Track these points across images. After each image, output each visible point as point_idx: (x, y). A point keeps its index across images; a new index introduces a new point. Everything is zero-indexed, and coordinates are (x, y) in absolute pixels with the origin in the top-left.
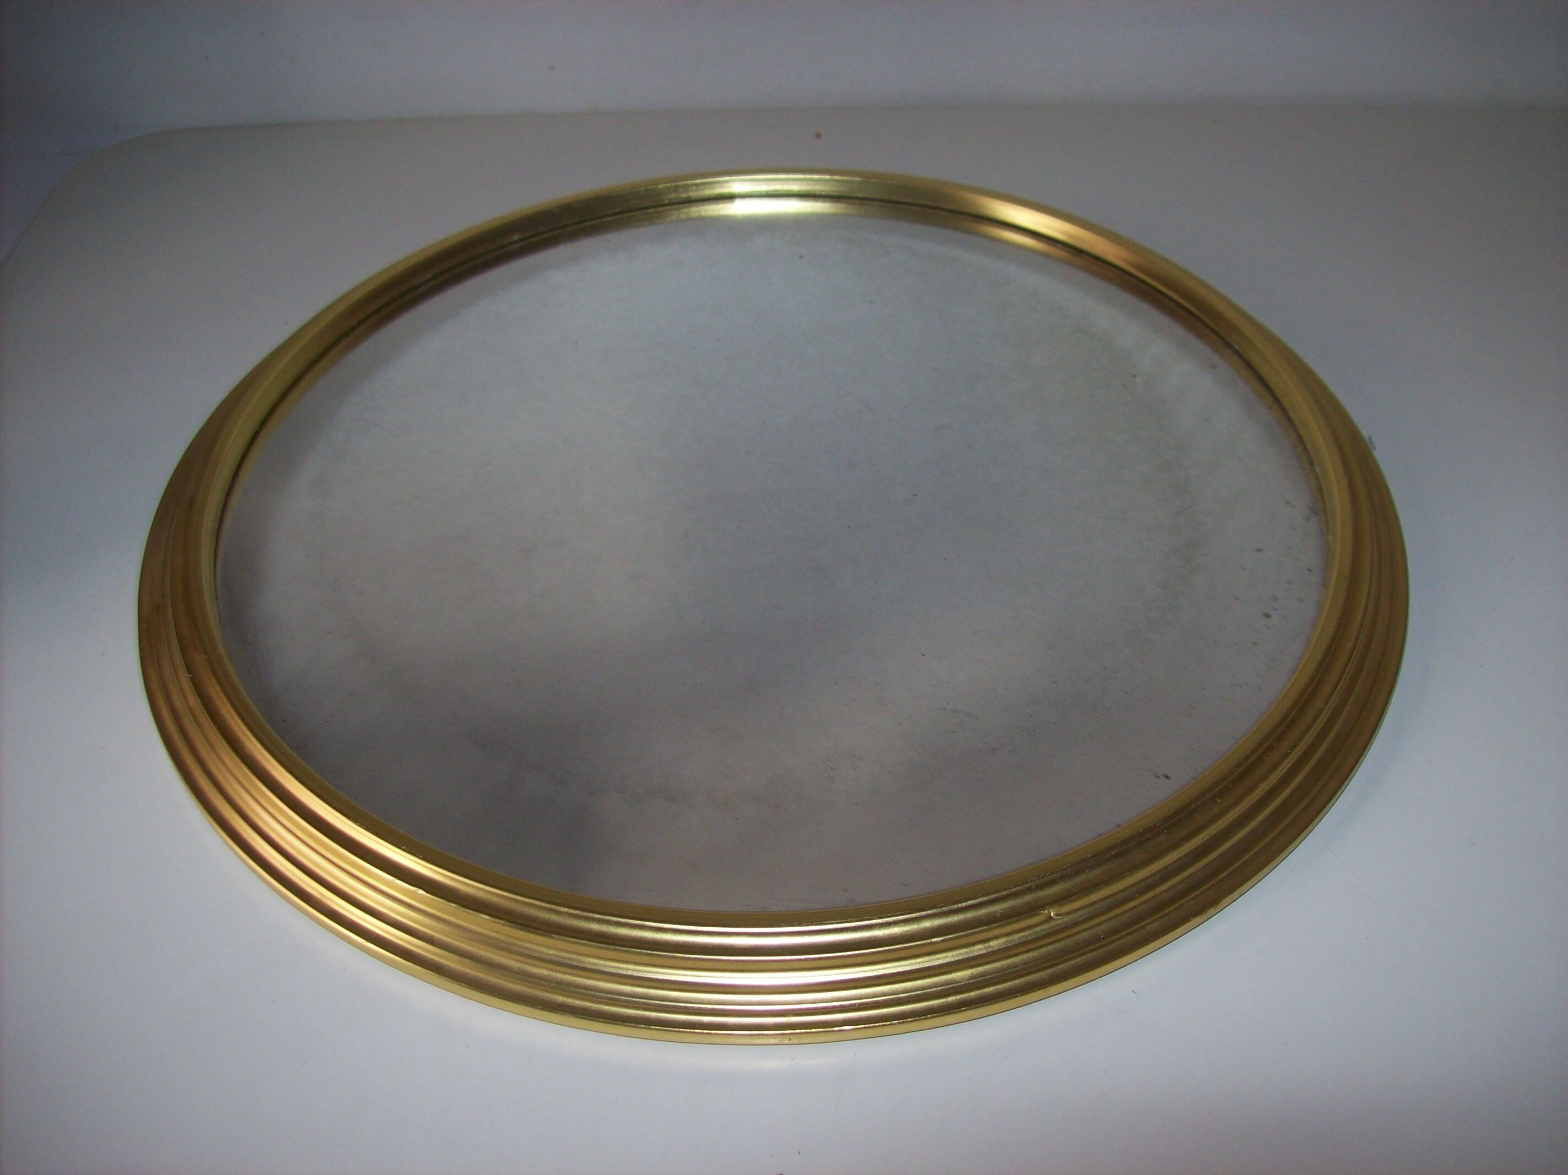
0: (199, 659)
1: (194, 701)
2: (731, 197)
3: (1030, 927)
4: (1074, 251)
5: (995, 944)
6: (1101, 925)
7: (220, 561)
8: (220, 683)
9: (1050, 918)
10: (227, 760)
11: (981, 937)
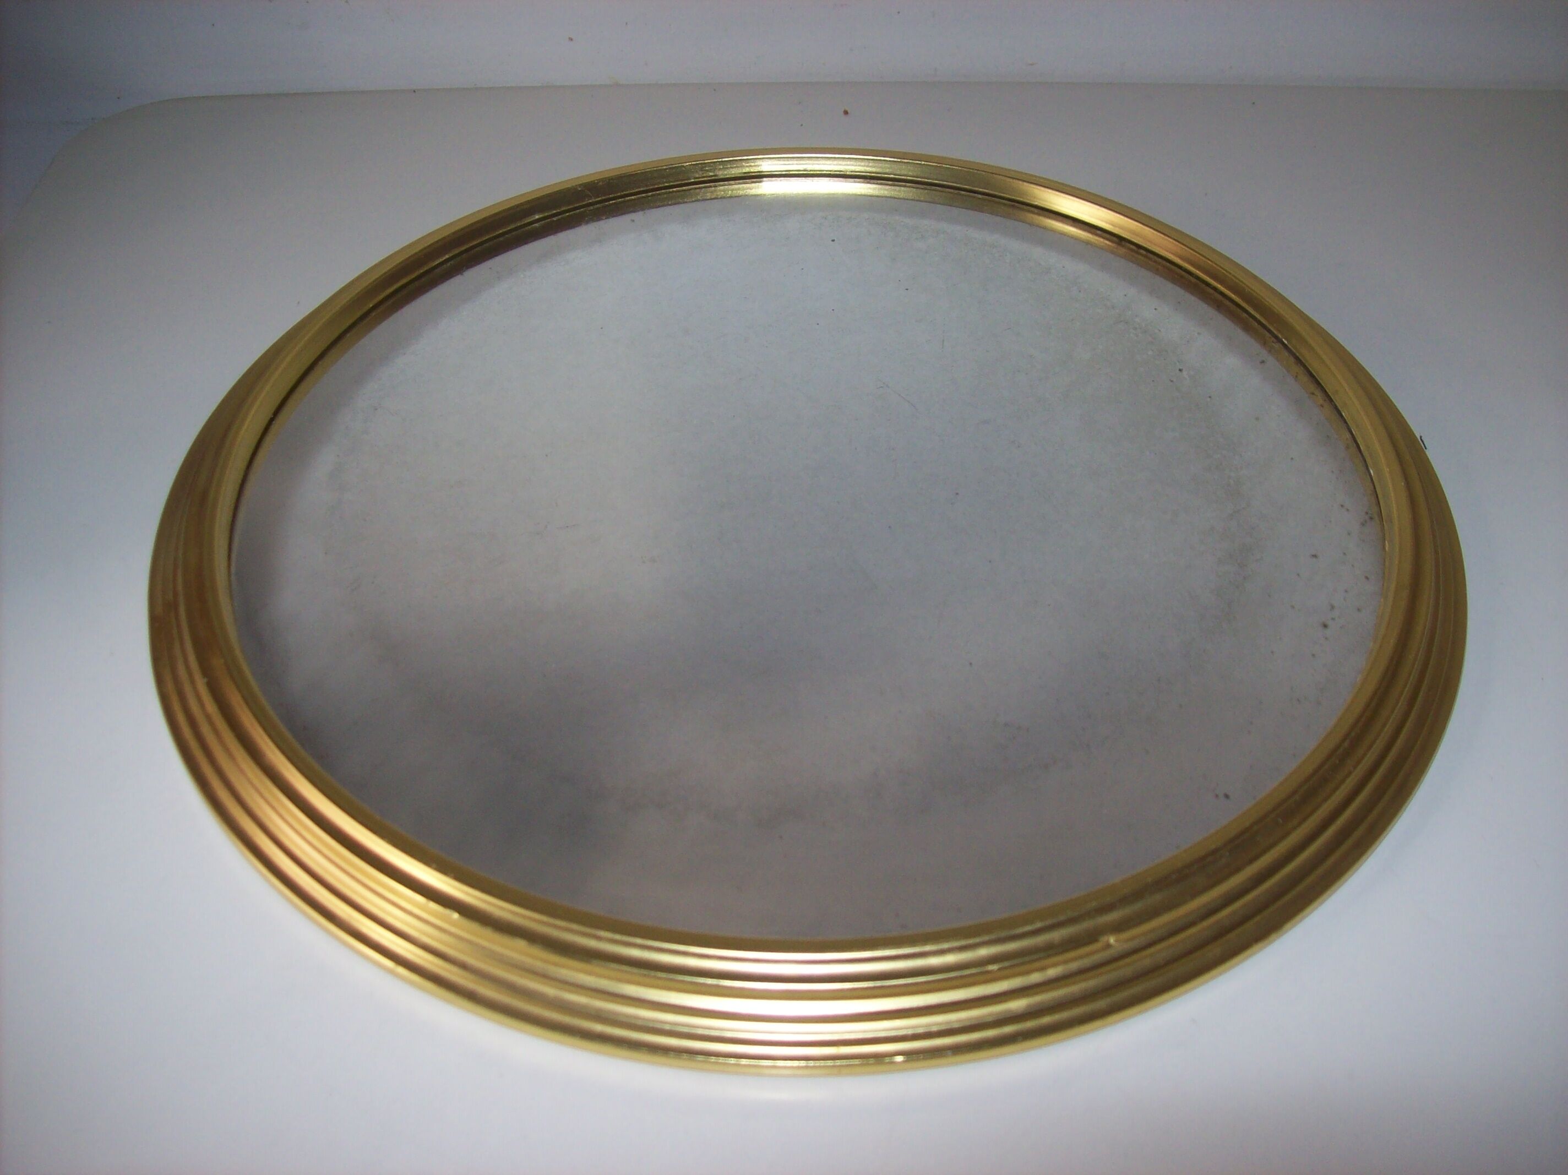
0: (217, 663)
1: (211, 708)
2: (759, 177)
3: (1088, 955)
4: (1119, 240)
5: (1052, 972)
6: (1160, 952)
7: (234, 556)
8: (238, 687)
9: (1108, 946)
10: (250, 775)
11: (1037, 965)
